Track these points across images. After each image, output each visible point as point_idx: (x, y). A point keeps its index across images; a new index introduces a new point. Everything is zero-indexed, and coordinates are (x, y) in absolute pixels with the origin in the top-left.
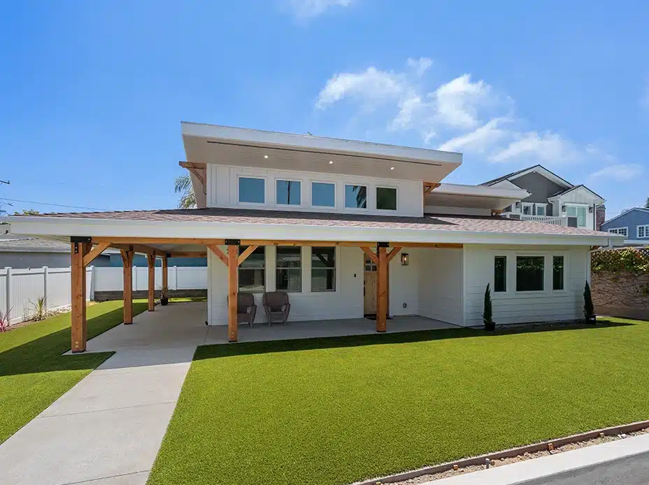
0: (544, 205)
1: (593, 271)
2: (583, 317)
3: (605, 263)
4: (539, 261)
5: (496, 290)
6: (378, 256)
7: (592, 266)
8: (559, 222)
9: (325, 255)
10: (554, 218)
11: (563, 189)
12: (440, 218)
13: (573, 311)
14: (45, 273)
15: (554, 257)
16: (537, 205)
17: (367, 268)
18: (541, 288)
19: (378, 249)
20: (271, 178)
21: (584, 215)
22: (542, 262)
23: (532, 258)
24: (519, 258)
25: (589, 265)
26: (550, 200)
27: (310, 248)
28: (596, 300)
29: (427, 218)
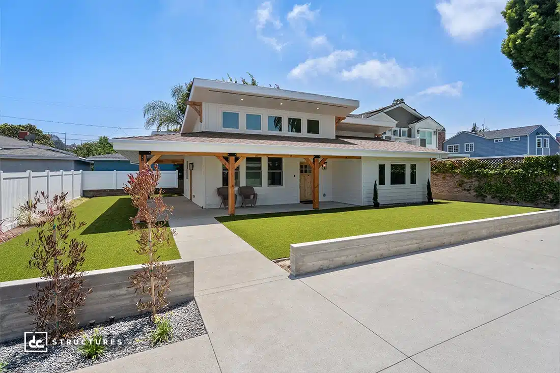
0: (406, 129)
1: (432, 173)
2: (427, 200)
3: (439, 169)
4: (403, 167)
5: (380, 184)
6: (314, 163)
7: (432, 170)
8: (415, 142)
9: (276, 163)
10: (412, 139)
11: (418, 119)
12: (346, 140)
13: (421, 197)
14: (62, 175)
15: (411, 165)
16: (402, 129)
17: (301, 172)
18: (404, 183)
19: (314, 159)
20: (243, 113)
21: (431, 137)
22: (404, 168)
23: (399, 165)
24: (392, 165)
25: (430, 169)
26: (410, 126)
27: (267, 158)
28: (434, 190)
29: (338, 139)
